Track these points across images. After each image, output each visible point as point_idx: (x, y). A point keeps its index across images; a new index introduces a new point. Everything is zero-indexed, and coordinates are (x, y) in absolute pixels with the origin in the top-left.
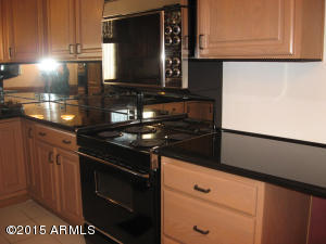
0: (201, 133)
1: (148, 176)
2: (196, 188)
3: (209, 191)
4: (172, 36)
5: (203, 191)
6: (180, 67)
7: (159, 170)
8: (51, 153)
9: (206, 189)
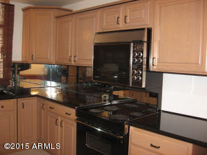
0: (149, 112)
1: (122, 137)
2: (152, 145)
3: (159, 147)
4: (137, 57)
5: (156, 147)
6: (141, 76)
7: (128, 133)
8: (57, 120)
9: (158, 146)
